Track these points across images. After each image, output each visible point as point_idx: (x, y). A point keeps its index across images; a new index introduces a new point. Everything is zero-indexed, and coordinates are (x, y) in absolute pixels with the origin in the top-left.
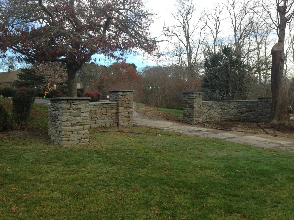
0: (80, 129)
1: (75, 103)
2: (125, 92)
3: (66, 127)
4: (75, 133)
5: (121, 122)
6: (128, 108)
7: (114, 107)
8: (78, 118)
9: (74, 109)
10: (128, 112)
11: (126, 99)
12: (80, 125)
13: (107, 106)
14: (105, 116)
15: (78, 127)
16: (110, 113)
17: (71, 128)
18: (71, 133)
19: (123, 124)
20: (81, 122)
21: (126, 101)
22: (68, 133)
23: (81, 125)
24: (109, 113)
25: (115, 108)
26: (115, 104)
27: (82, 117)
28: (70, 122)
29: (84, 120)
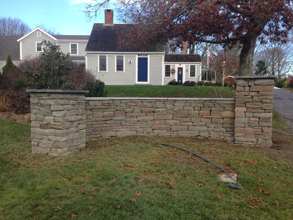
0: (51, 134)
1: (43, 98)
2: (251, 79)
3: (35, 129)
4: (44, 138)
5: (240, 135)
6: (259, 111)
7: (229, 107)
8: (47, 118)
9: (42, 105)
10: (259, 118)
11: (253, 94)
12: (50, 128)
13: (211, 104)
14: (209, 121)
15: (47, 131)
16: (219, 117)
17: (40, 130)
18: (40, 137)
19: (243, 139)
20: (51, 123)
21: (254, 97)
22: (37, 136)
23: (52, 128)
24: (215, 116)
25: (231, 109)
26: (229, 102)
27: (52, 118)
28: (39, 122)
29: (56, 122)
